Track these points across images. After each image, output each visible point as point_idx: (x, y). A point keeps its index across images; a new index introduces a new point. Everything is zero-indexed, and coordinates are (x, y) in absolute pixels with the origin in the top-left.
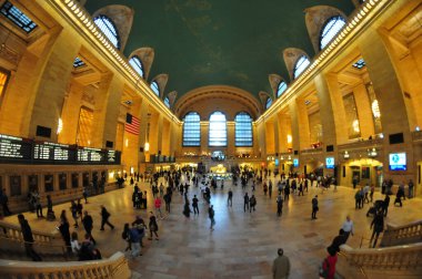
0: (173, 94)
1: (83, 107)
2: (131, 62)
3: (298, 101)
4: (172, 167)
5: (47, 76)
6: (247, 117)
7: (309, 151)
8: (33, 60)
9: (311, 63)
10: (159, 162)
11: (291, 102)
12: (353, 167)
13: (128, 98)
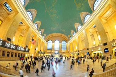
0: (45, 35)
1: (20, 35)
2: (35, 25)
3: (79, 37)
4: (44, 55)
5: (12, 24)
6: (65, 42)
7: (82, 50)
8: (9, 19)
9: (82, 27)
10: (40, 53)
11: (77, 38)
12: (94, 54)
13: (33, 34)
